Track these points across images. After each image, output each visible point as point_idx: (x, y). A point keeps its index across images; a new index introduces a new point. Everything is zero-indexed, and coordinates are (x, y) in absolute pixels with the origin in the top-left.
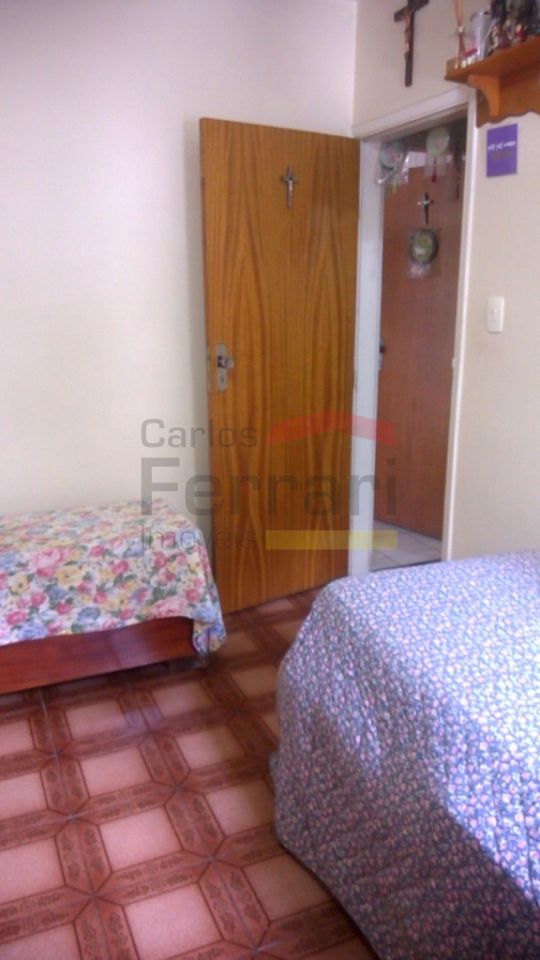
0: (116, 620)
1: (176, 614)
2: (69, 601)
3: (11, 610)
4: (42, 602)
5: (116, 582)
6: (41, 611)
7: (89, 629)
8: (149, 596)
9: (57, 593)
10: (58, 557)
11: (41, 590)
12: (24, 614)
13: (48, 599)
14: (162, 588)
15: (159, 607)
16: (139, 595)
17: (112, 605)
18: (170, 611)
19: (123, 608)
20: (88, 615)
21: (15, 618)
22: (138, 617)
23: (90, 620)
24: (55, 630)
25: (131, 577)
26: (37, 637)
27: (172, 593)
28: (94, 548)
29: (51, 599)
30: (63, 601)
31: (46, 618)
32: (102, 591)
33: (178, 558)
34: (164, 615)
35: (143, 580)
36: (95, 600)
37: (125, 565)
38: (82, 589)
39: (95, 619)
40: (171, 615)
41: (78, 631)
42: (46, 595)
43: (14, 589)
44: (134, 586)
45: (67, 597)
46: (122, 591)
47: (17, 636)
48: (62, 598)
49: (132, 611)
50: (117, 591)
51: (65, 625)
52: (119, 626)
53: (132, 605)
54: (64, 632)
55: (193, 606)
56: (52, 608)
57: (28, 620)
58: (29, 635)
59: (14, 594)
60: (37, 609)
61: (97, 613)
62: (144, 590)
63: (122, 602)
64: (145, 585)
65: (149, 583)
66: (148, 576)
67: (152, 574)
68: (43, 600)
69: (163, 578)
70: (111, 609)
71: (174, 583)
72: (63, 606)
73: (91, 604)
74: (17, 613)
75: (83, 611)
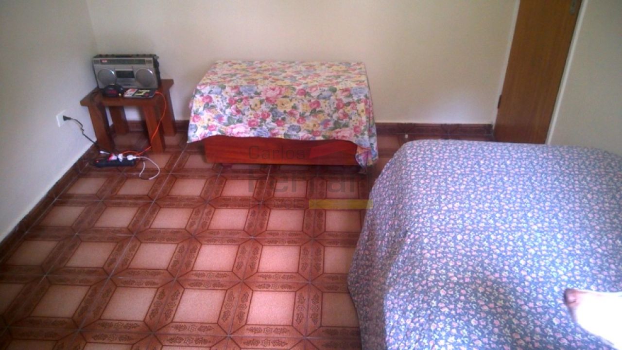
0: (310, 136)
1: (347, 139)
2: (284, 119)
3: (250, 118)
4: (268, 117)
5: (311, 113)
6: (267, 122)
7: (293, 138)
8: (331, 125)
9: (276, 113)
10: (278, 92)
11: (268, 110)
12: (257, 122)
13: (271, 116)
14: (340, 121)
15: (337, 133)
16: (325, 123)
17: (308, 126)
18: (343, 136)
19: (315, 130)
20: (293, 130)
21: (253, 123)
22: (324, 136)
23: (294, 133)
24: (274, 134)
25: (321, 112)
26: (264, 136)
27: (346, 126)
28: (299, 90)
29: (273, 116)
30: (280, 119)
31: (269, 126)
32: (303, 117)
33: (352, 105)
34: (340, 138)
35: (329, 115)
36: (298, 122)
37: (318, 104)
38: (291, 114)
39: (297, 132)
40: (344, 139)
41: (288, 138)
42: (270, 113)
43: (253, 107)
44: (322, 117)
45: (282, 117)
46: (315, 119)
47: (254, 134)
48: (280, 116)
49: (321, 132)
50: (312, 118)
51: (281, 133)
52: (311, 139)
53: (321, 128)
54: (279, 136)
55: (357, 137)
56: (273, 122)
57: (259, 126)
58: (260, 134)
59: (253, 109)
60: (265, 121)
61: (299, 130)
62: (329, 121)
63: (314, 125)
64: (329, 118)
65: (332, 117)
66: (331, 113)
67: (335, 112)
68: (269, 115)
69: (341, 116)
70: (308, 129)
71: (348, 119)
72: (280, 122)
73: (296, 123)
74: (253, 121)
75: (291, 126)
